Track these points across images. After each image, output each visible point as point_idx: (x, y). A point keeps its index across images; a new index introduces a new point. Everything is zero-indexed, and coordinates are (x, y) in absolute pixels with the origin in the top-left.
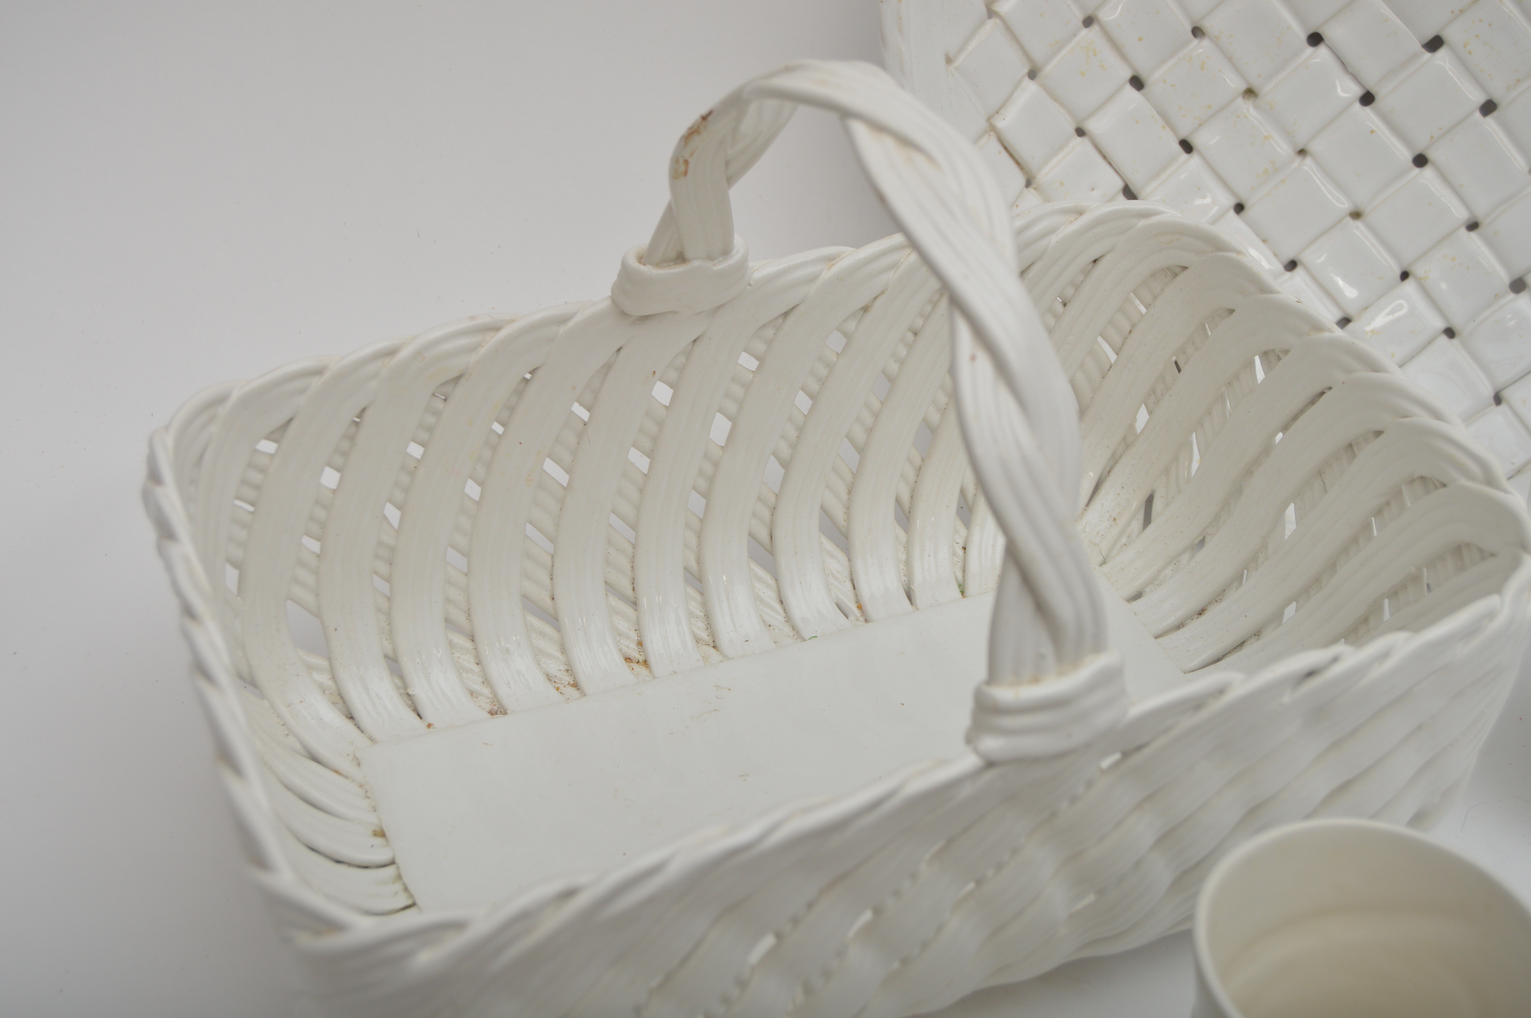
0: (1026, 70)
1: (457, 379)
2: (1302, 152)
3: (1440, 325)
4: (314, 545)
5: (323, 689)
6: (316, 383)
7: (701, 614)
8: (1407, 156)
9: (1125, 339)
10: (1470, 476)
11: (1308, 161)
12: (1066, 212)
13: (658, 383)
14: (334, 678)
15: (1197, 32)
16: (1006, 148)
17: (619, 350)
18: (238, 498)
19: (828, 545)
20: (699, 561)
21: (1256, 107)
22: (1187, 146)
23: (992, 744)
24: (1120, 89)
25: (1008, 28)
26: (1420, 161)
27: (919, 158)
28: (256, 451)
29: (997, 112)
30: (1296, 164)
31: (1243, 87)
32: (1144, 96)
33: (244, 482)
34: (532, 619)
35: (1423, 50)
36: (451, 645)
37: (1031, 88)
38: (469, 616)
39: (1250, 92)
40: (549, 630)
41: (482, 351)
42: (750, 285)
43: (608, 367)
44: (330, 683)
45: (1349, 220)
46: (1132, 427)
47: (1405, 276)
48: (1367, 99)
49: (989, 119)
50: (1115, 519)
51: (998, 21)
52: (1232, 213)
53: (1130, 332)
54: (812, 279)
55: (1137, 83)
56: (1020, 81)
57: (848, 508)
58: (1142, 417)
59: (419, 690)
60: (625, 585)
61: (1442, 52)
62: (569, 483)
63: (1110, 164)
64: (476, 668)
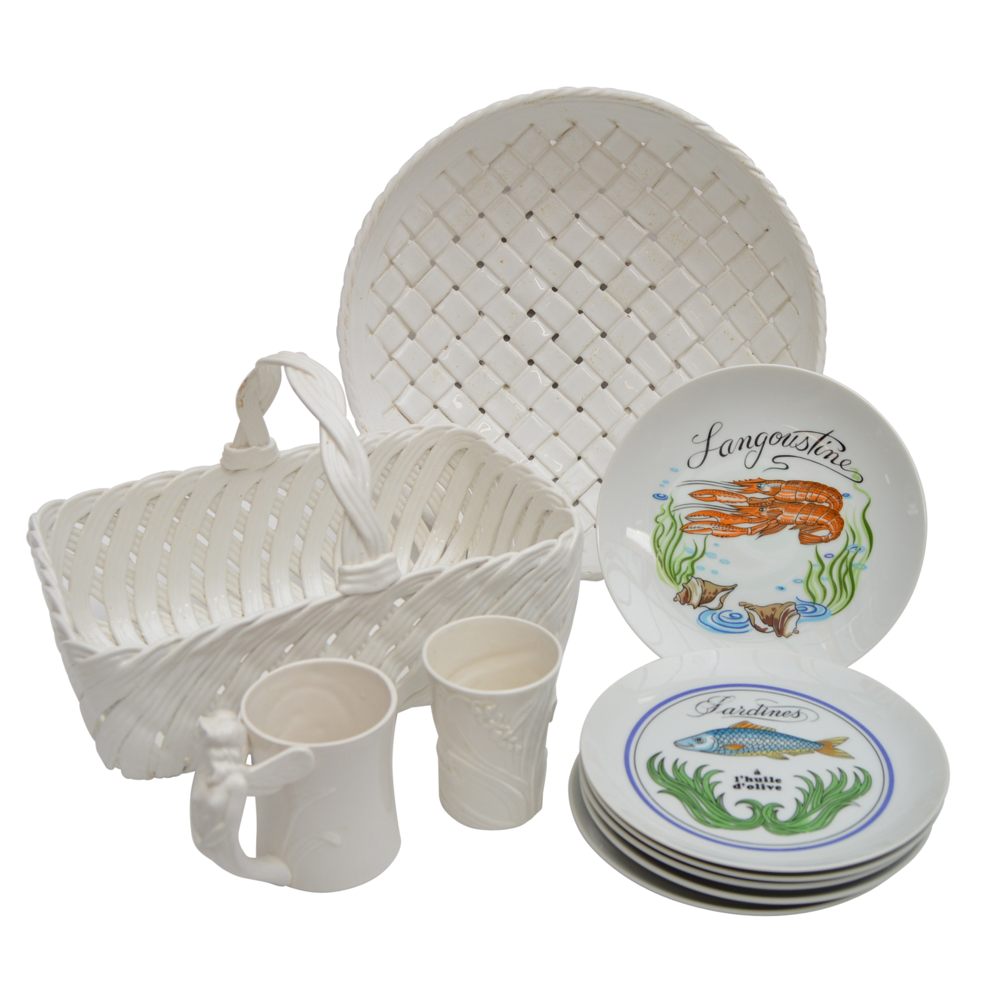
0: (409, 381)
1: (158, 497)
2: (531, 409)
3: (596, 478)
4: (100, 571)
5: (106, 634)
6: (99, 498)
7: (270, 603)
8: (574, 408)
9: (449, 483)
10: (558, 505)
11: (533, 412)
12: (415, 428)
13: (244, 501)
14: (111, 630)
15: (481, 363)
16: (402, 414)
17: (226, 486)
18: (67, 547)
19: (326, 575)
20: (268, 581)
21: (509, 392)
22: (482, 410)
23: (345, 588)
24: (451, 388)
25: (399, 364)
26: (580, 409)
27: (309, 377)
28: (74, 527)
29: (397, 399)
30: (528, 415)
31: (503, 384)
32: (462, 390)
33: (69, 540)
34: (196, 606)
35: (575, 363)
36: (161, 616)
37: (412, 389)
38: (168, 604)
39: (506, 386)
40: (205, 611)
41: (167, 485)
42: (279, 458)
43: (220, 494)
44: (109, 632)
45: (553, 436)
46: (457, 522)
47: (579, 458)
48: (555, 385)
49: (393, 402)
50: (452, 562)
51: (394, 361)
52: (504, 437)
53: (450, 480)
54: (306, 456)
55: (458, 385)
56: (406, 386)
57: (333, 559)
58: (461, 517)
59: (146, 633)
60: (236, 591)
61: (582, 363)
62: (209, 545)
63: (449, 419)
64: (172, 626)
